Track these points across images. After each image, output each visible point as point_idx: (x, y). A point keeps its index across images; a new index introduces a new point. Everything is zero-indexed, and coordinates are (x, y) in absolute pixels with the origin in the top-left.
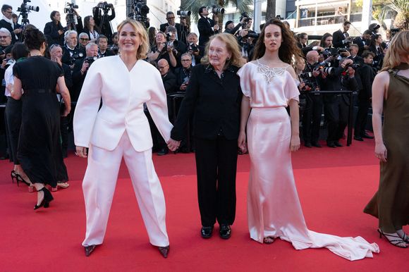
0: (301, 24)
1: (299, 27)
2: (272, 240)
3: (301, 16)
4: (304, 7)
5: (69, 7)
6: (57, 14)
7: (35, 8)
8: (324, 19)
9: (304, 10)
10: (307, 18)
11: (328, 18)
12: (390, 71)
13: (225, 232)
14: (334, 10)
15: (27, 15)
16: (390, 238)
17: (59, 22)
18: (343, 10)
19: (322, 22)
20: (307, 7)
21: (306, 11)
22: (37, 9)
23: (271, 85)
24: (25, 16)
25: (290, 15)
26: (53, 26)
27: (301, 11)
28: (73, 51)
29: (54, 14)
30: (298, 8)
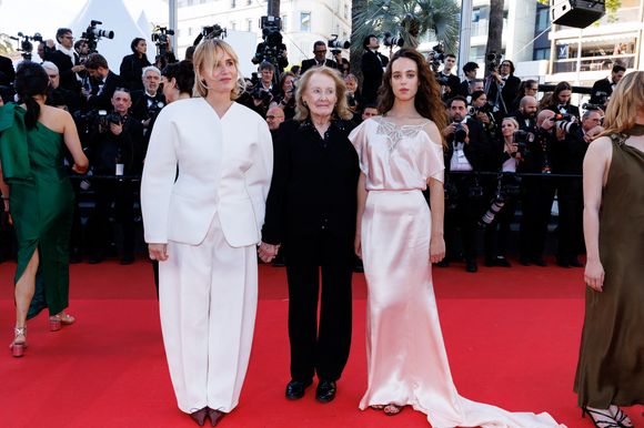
0: (557, 68)
1: (553, 73)
2: (396, 410)
3: (558, 56)
4: (562, 42)
5: (160, 32)
6: (141, 42)
7: (107, 33)
8: (595, 61)
9: (563, 46)
10: (568, 60)
11: (601, 61)
12: (614, 136)
13: (326, 391)
14: (613, 47)
15: (96, 43)
16: (597, 417)
17: (144, 56)
18: (628, 48)
19: (592, 66)
20: (567, 42)
21: (567, 48)
22: (111, 35)
23: (395, 152)
24: (92, 45)
25: (540, 53)
26: (135, 62)
27: (558, 48)
28: (153, 100)
29: (136, 43)
30: (553, 43)
